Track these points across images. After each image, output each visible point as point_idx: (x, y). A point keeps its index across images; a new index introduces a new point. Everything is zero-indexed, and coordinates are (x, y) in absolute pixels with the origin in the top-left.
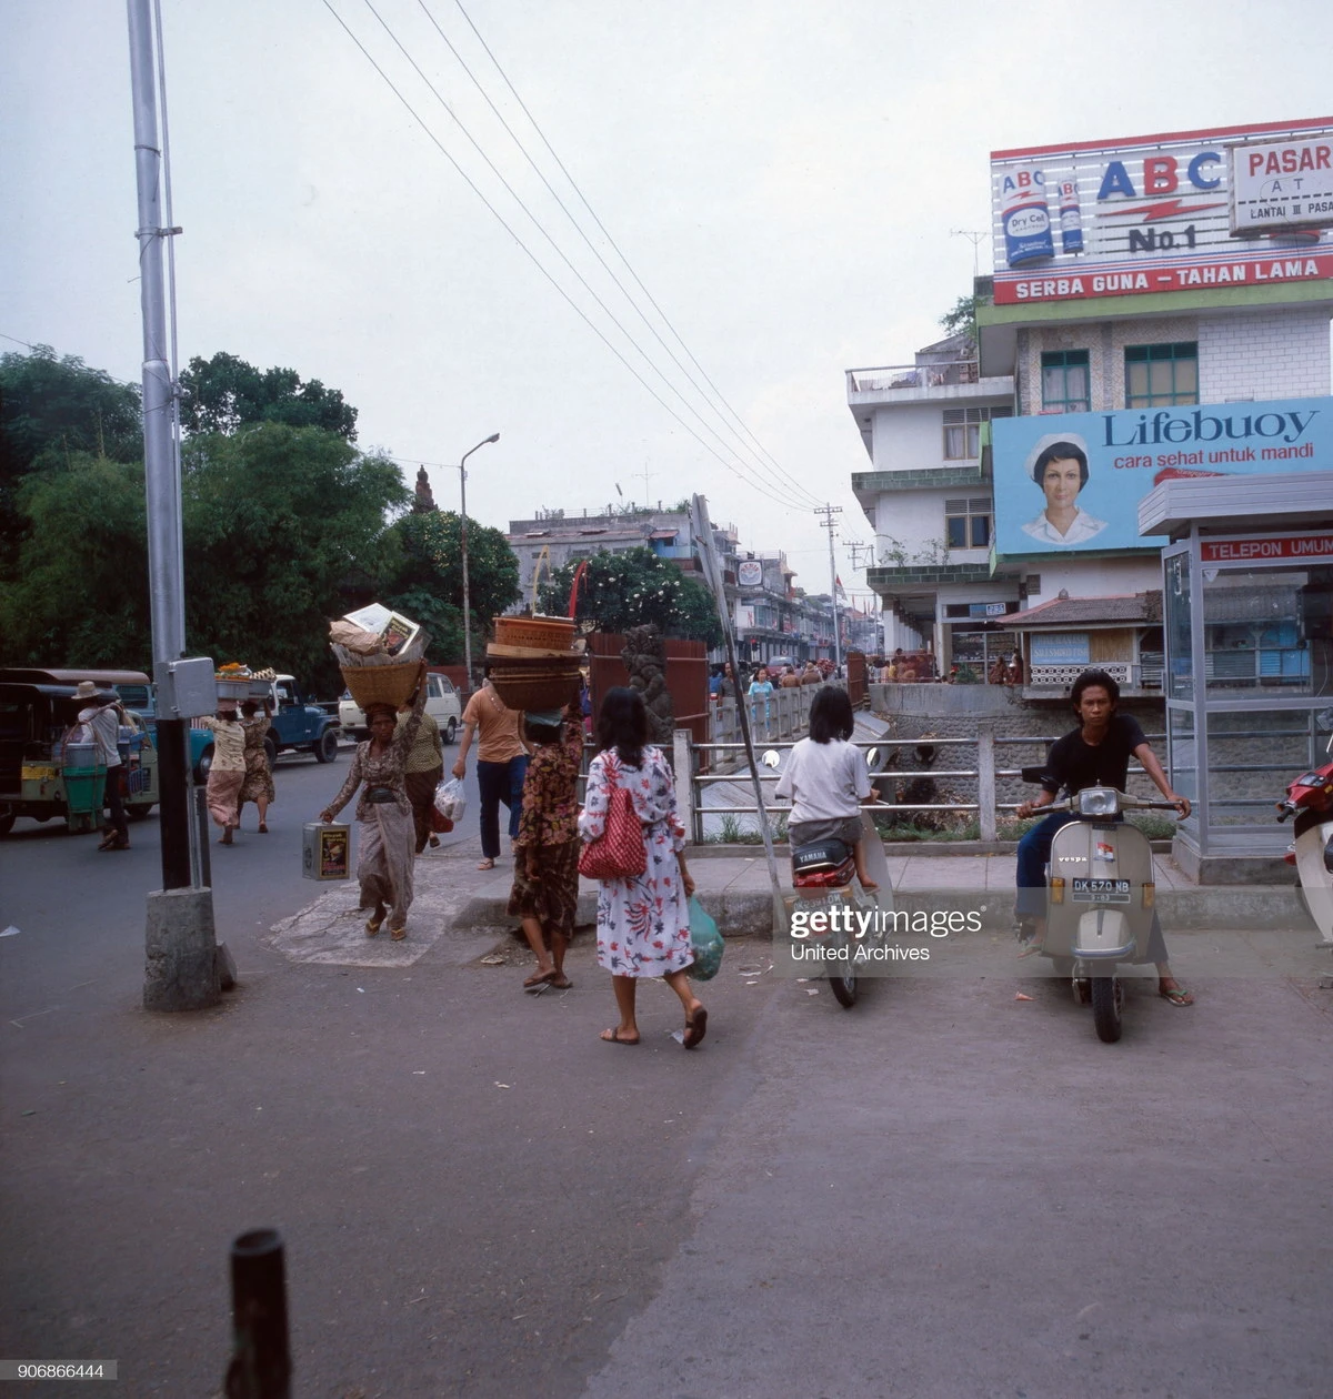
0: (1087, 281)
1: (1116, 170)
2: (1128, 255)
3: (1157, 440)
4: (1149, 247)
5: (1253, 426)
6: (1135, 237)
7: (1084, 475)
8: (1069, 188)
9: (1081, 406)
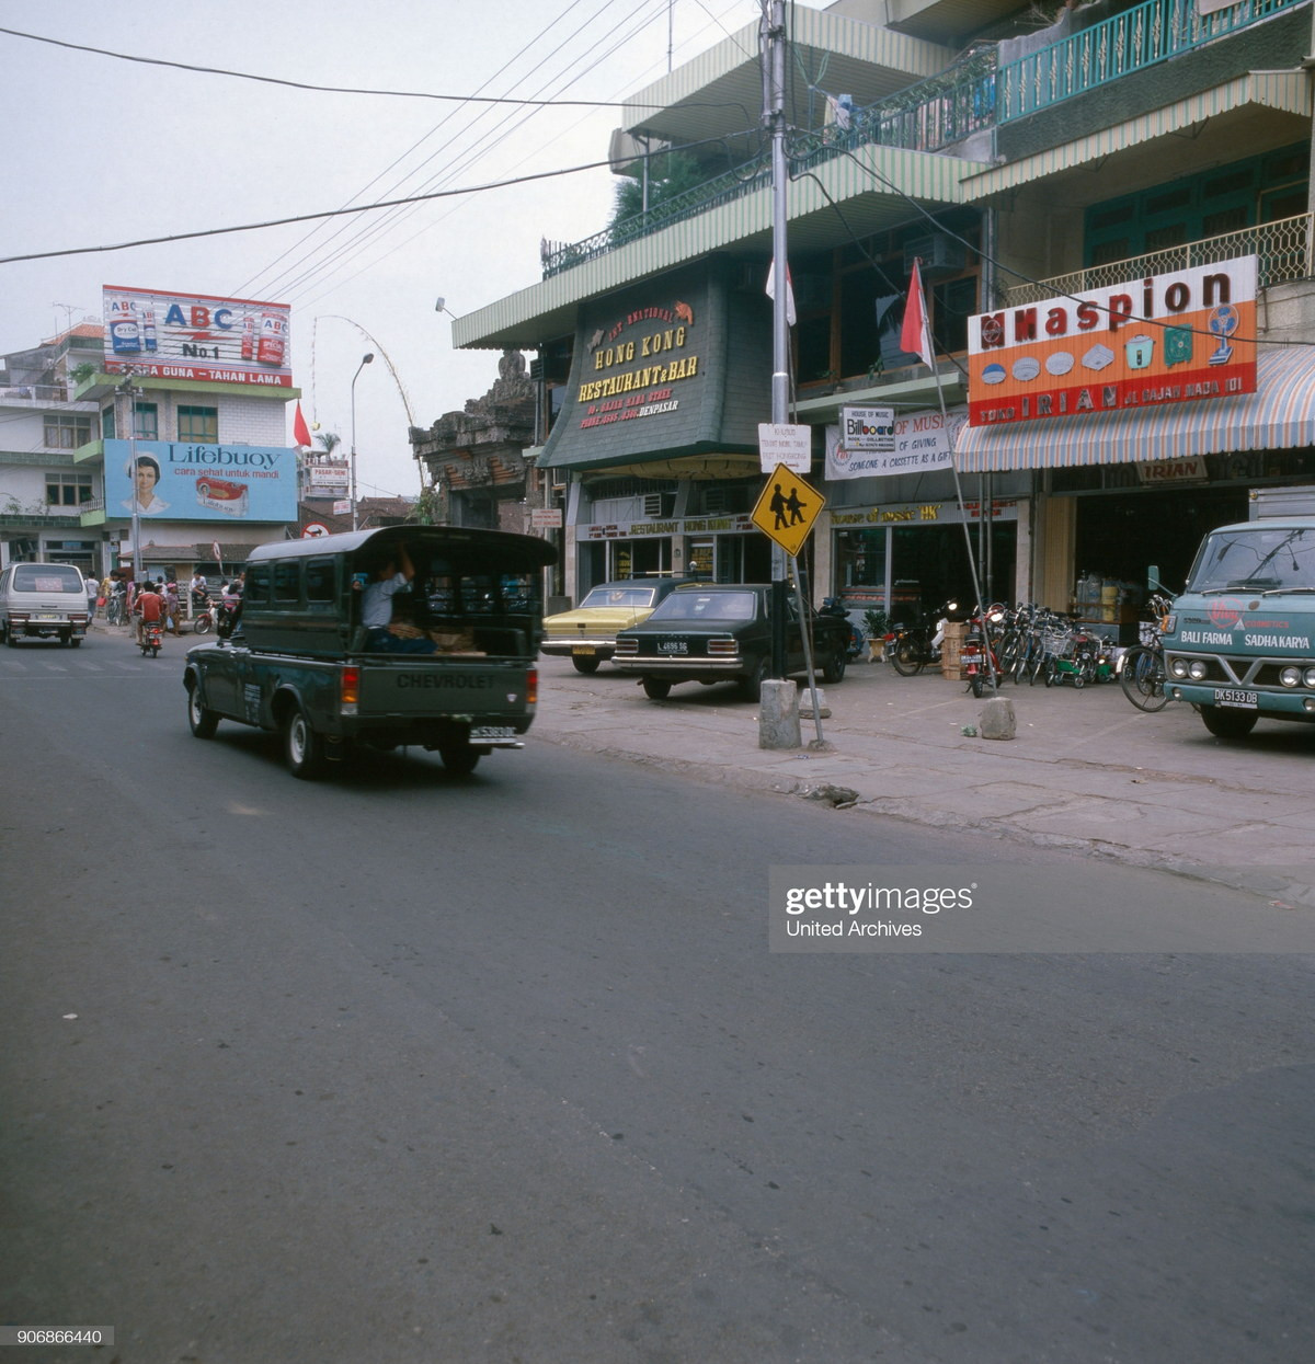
0: (160, 368)
1: (175, 310)
2: (182, 358)
3: (198, 461)
4: (194, 354)
5: (248, 459)
6: (186, 348)
7: (157, 477)
8: (150, 315)
9: (152, 436)
